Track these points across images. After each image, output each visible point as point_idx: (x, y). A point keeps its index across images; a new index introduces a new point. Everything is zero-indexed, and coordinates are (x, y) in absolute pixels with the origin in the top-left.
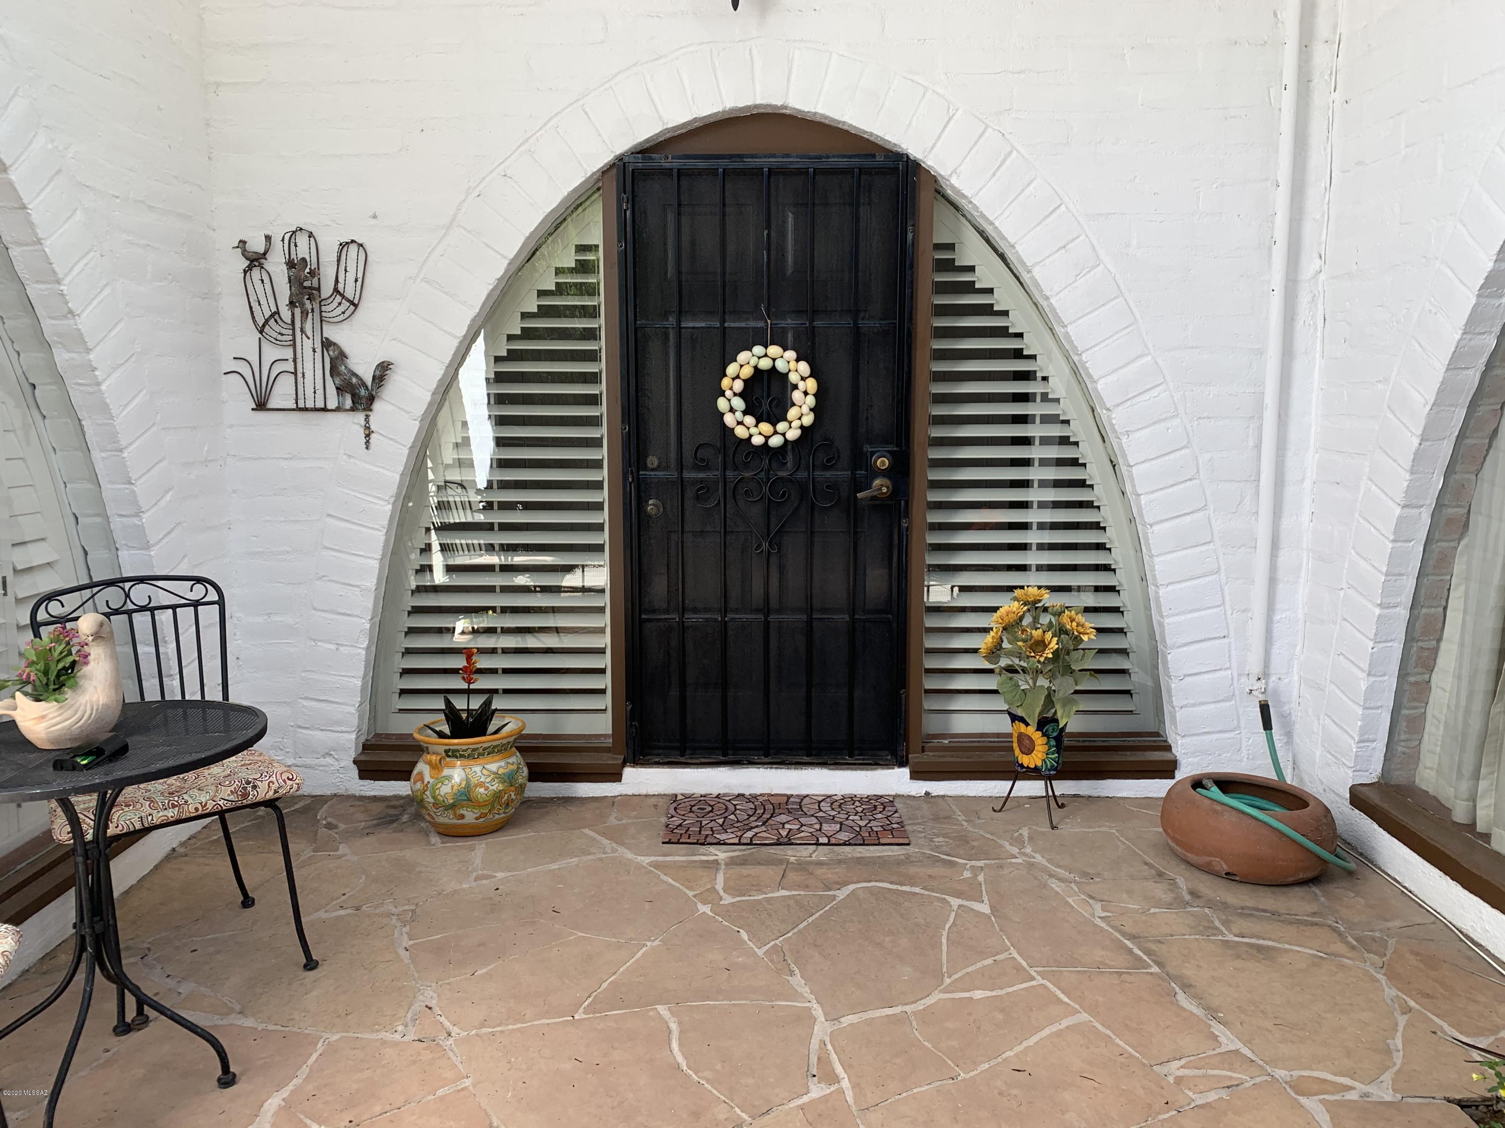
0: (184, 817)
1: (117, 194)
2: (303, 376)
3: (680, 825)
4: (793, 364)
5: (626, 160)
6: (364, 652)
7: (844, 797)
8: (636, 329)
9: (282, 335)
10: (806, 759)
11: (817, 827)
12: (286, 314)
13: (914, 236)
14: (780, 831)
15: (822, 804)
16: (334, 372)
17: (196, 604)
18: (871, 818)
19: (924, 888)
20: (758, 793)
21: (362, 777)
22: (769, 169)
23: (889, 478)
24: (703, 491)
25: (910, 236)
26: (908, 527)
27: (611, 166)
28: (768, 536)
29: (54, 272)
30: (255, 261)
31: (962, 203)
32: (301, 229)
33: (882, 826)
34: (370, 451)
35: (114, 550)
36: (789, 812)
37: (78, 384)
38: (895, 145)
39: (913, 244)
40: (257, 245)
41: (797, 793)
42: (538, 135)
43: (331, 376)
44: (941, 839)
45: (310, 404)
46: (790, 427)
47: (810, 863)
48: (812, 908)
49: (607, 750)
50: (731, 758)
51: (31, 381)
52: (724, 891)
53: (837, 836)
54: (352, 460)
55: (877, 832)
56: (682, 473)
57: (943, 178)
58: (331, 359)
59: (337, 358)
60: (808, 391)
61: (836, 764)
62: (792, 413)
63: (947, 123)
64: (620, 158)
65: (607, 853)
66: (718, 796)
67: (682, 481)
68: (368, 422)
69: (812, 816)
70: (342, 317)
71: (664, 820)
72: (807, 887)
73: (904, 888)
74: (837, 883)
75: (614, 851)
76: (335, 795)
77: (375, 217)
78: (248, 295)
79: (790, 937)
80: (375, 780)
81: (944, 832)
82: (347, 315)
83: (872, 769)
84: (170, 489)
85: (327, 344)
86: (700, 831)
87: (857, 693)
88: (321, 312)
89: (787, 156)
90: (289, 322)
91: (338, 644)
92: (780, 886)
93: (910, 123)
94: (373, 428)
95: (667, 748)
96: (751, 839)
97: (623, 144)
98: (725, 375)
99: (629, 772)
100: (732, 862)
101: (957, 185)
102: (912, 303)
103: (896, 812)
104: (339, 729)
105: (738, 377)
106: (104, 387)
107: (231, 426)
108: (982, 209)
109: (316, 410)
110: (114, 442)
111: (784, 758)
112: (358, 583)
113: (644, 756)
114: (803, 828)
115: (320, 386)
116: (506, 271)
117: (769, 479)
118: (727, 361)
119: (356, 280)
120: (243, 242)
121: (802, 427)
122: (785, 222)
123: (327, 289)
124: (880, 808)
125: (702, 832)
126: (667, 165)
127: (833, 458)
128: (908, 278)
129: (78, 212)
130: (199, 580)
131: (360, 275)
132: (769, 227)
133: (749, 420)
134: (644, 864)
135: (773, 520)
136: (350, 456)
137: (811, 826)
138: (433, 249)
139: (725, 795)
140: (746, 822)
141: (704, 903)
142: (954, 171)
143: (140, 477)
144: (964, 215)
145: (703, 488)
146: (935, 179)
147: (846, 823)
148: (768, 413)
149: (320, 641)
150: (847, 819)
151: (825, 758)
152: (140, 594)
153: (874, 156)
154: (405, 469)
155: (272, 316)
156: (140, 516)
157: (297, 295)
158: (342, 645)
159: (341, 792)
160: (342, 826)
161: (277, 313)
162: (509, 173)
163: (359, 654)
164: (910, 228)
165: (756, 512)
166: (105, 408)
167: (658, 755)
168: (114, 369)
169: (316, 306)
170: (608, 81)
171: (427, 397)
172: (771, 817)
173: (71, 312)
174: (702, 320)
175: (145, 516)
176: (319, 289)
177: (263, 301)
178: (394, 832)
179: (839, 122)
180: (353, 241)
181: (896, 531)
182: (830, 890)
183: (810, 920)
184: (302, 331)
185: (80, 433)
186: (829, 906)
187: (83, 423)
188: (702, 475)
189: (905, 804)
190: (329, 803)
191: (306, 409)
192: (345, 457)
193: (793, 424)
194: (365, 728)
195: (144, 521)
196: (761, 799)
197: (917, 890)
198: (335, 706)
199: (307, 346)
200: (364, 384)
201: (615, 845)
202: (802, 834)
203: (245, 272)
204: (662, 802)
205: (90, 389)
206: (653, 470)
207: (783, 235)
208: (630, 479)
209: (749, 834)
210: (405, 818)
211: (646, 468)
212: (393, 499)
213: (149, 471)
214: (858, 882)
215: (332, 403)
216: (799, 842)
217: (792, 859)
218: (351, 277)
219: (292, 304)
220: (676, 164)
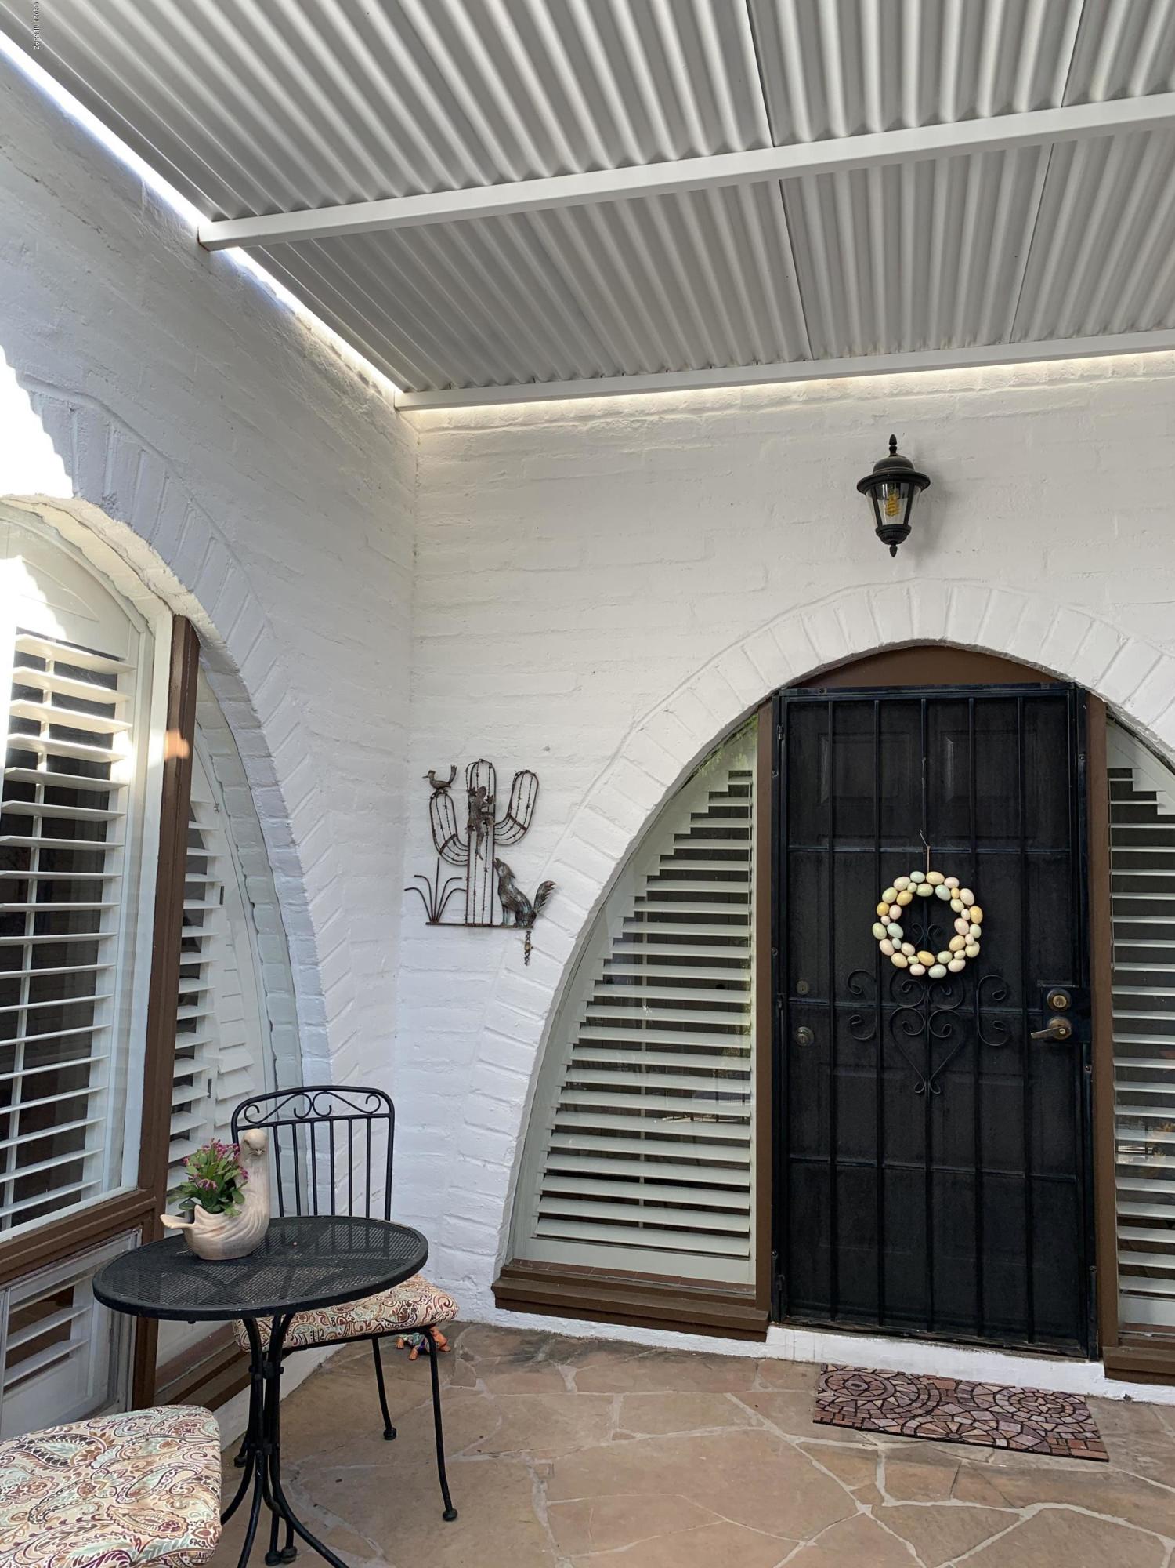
0: (350, 1335)
1: (338, 738)
2: (475, 894)
3: (833, 1402)
4: (955, 892)
5: (782, 693)
6: (509, 1171)
7: (1024, 1391)
8: (788, 854)
9: (459, 855)
10: (977, 1339)
11: (994, 1424)
12: (463, 836)
13: (1085, 763)
14: (949, 1424)
15: (998, 1396)
16: (502, 890)
17: (369, 1116)
18: (1058, 1420)
19: (1129, 1520)
20: (922, 1375)
21: (498, 1306)
22: (927, 699)
23: (1068, 1018)
24: (859, 1022)
25: (1081, 763)
26: (1091, 1076)
27: (768, 700)
28: (931, 1075)
29: (285, 807)
30: (441, 789)
31: (1139, 729)
32: (482, 761)
33: (1072, 1433)
34: (529, 967)
35: (298, 1055)
36: (959, 1402)
37: (291, 904)
38: (1061, 674)
39: (1085, 772)
40: (443, 775)
41: (968, 1379)
42: (699, 674)
43: (499, 894)
44: (1147, 1459)
45: (478, 920)
46: (953, 957)
47: (986, 1469)
48: (991, 1527)
49: (750, 1303)
50: (889, 1328)
51: (252, 900)
52: (886, 1491)
53: (1018, 1439)
54: (512, 975)
55: (1066, 1439)
56: (834, 1000)
57: (1115, 705)
58: (500, 879)
59: (505, 877)
60: (973, 920)
61: (1013, 1349)
62: (955, 942)
63: (1117, 653)
64: (776, 692)
65: (752, 1426)
66: (875, 1371)
67: (835, 1010)
68: (528, 939)
69: (987, 1410)
70: (513, 840)
71: (813, 1393)
72: (984, 1499)
73: (1104, 1517)
74: (1020, 1498)
75: (761, 1424)
76: (471, 1322)
77: (548, 749)
78: (432, 819)
79: (965, 1560)
80: (511, 1310)
81: (1150, 1450)
82: (518, 836)
83: (1057, 1360)
84: (352, 1000)
85: (497, 864)
86: (856, 1412)
87: (1036, 1265)
88: (494, 835)
89: (946, 687)
90: (466, 844)
91: (485, 1161)
92: (953, 1491)
93: (1077, 652)
94: (533, 943)
95: (815, 1308)
96: (916, 1429)
97: (779, 677)
98: (881, 900)
99: (774, 1332)
100: (892, 1456)
101: (1130, 713)
102: (1086, 833)
103: (1089, 1417)
104: (480, 1251)
105: (895, 903)
106: (310, 907)
107: (406, 939)
108: (1160, 736)
109: (483, 925)
110: (312, 956)
111: (951, 1335)
112: (508, 1099)
113: (791, 1315)
114: (977, 1424)
115: (488, 904)
116: (664, 797)
117: (930, 1013)
118: (883, 886)
119: (528, 807)
120: (432, 773)
121: (966, 958)
122: (943, 750)
123: (500, 816)
124: (1069, 1410)
125: (859, 1414)
126: (823, 698)
127: (1002, 993)
128: (1081, 806)
129: (308, 756)
130: (374, 1092)
131: (531, 802)
132: (927, 755)
133: (908, 948)
134: (794, 1445)
135: (935, 1056)
136: (509, 971)
137: (985, 1422)
138: (598, 778)
139: (883, 1371)
140: (908, 1408)
141: (864, 1502)
142: (1128, 699)
143: (329, 989)
144: (1141, 741)
145: (856, 1019)
146: (1107, 706)
147: (1029, 1423)
148: (929, 942)
149: (468, 1156)
150: (1029, 1419)
151: (1001, 1341)
152: (323, 1103)
153: (1039, 685)
154: (559, 985)
155: (451, 838)
156: (324, 1025)
157: (475, 820)
158: (489, 1162)
159: (478, 1320)
160: (478, 1358)
161: (456, 835)
162: (671, 708)
163: (504, 1173)
164: (1081, 756)
165: (916, 1047)
166: (308, 926)
167: (807, 1315)
168: (320, 890)
169: (490, 829)
170: (768, 623)
171: (584, 915)
172: (938, 1405)
173: (293, 842)
174: (858, 846)
175: (329, 1026)
176: (494, 814)
177: (445, 825)
178: (530, 1371)
179: (1001, 653)
180: (527, 772)
181: (1078, 1078)
182: (1012, 1506)
183: (988, 1542)
184: (477, 852)
185: (285, 949)
186: (1012, 1527)
187: (289, 938)
188: (856, 1005)
189: (1100, 1408)
190: (466, 1330)
191: (474, 925)
192: (505, 972)
193: (956, 955)
194: (504, 1253)
195: (328, 1030)
196: (925, 1381)
197: (1121, 1521)
198: (477, 1226)
199: (479, 866)
200: (527, 902)
201: (760, 1417)
202: (976, 1432)
203: (432, 798)
204: (810, 1370)
205: (299, 908)
206: (803, 996)
207: (942, 762)
208: (780, 1006)
209: (913, 1424)
210: (541, 1356)
211: (796, 994)
212: (546, 1015)
213: (336, 983)
214: (1046, 1501)
215: (498, 921)
216: (972, 1441)
217: (965, 1461)
218: (523, 803)
219: (470, 827)
220: (832, 697)
